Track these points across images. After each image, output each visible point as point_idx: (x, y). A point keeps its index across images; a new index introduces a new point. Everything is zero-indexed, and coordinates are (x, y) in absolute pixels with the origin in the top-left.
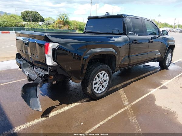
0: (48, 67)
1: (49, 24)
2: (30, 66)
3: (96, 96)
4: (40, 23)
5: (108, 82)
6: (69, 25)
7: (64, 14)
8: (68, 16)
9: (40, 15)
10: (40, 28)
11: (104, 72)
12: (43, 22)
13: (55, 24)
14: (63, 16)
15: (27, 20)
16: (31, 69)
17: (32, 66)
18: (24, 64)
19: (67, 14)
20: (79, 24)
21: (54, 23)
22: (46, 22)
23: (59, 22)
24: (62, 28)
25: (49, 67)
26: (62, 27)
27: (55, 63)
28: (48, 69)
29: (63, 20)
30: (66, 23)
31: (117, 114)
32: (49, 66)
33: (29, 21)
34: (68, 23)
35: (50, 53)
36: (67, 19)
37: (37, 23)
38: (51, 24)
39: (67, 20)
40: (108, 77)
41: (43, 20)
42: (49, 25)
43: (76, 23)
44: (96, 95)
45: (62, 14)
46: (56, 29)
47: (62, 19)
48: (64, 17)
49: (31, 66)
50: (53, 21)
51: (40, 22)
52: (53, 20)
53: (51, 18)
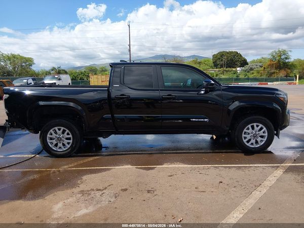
1: (251, 69)
4: (239, 69)
6: (289, 69)
7: (280, 50)
12: (244, 66)
13: (263, 68)
14: (279, 54)
15: (219, 66)
21: (261, 67)
22: (247, 67)
23: (271, 66)
24: (273, 75)
26: (274, 73)
29: (279, 61)
30: (283, 65)
33: (222, 66)
34: (287, 66)
37: (234, 69)
38: (256, 69)
41: (244, 63)
42: (252, 72)
45: (277, 50)
46: (262, 77)
47: (277, 59)
48: (280, 56)
50: (261, 64)
51: (240, 67)
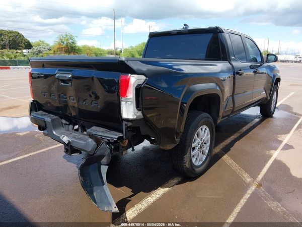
0: (124, 123)
1: (40, 52)
2: (66, 124)
3: (195, 171)
4: (24, 51)
5: (209, 144)
6: (77, 53)
7: (68, 34)
8: (75, 38)
9: (24, 38)
10: (26, 59)
11: (205, 126)
12: (30, 49)
13: (52, 52)
14: (67, 38)
16: (68, 130)
17: (69, 125)
18: (52, 120)
19: (73, 35)
20: (94, 51)
21: (50, 50)
22: (35, 49)
23: (60, 49)
25: (126, 123)
27: (140, 113)
28: (124, 127)
29: (67, 44)
30: (71, 49)
31: (245, 200)
32: (127, 120)
33: (4, 47)
34: (75, 50)
35: (131, 94)
36: (73, 43)
37: (19, 51)
38: (45, 52)
39: (74, 45)
40: (209, 136)
41: (29, 46)
42: (41, 54)
43: (89, 49)
44: (196, 169)
45: (64, 34)
47: (65, 43)
48: (68, 40)
49: (68, 123)
50: (48, 47)
51: (25, 48)
52: (48, 45)
53: (43, 42)
